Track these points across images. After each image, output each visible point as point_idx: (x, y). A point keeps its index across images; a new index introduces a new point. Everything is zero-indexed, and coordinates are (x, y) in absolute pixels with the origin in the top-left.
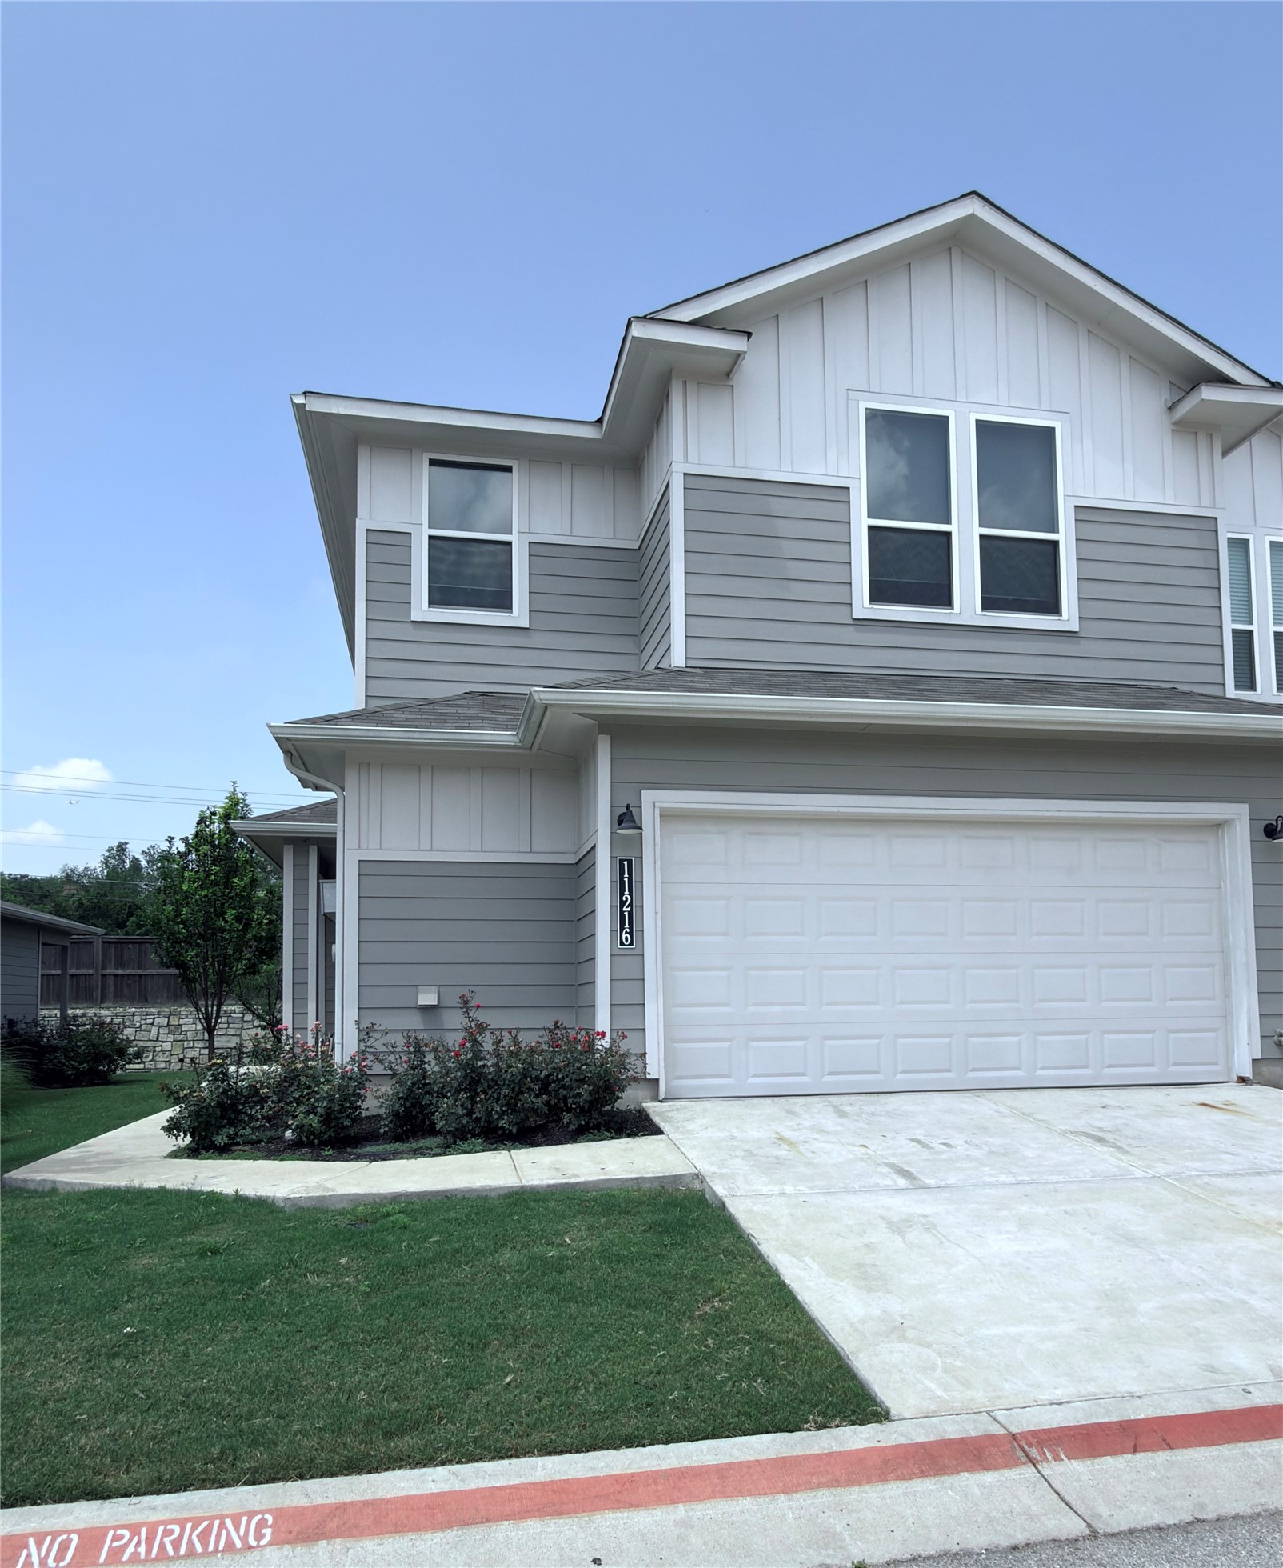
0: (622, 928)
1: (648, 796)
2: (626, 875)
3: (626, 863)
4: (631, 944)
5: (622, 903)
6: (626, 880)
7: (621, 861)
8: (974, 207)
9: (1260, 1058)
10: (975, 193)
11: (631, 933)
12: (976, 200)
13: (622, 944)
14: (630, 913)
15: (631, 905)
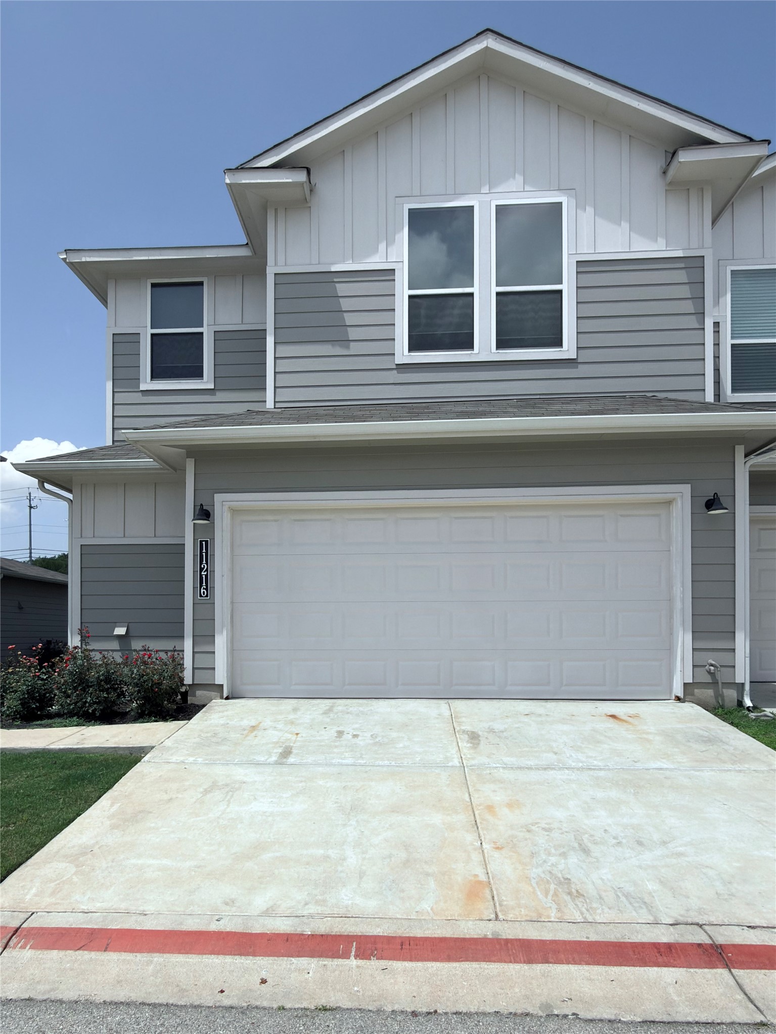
0: (201, 586)
1: (218, 498)
2: (204, 551)
3: (204, 543)
4: (207, 596)
5: (201, 569)
6: (204, 554)
7: (201, 542)
8: (490, 42)
9: (692, 682)
10: (488, 30)
11: (207, 589)
12: (490, 34)
13: (201, 596)
14: (206, 576)
15: (207, 570)
